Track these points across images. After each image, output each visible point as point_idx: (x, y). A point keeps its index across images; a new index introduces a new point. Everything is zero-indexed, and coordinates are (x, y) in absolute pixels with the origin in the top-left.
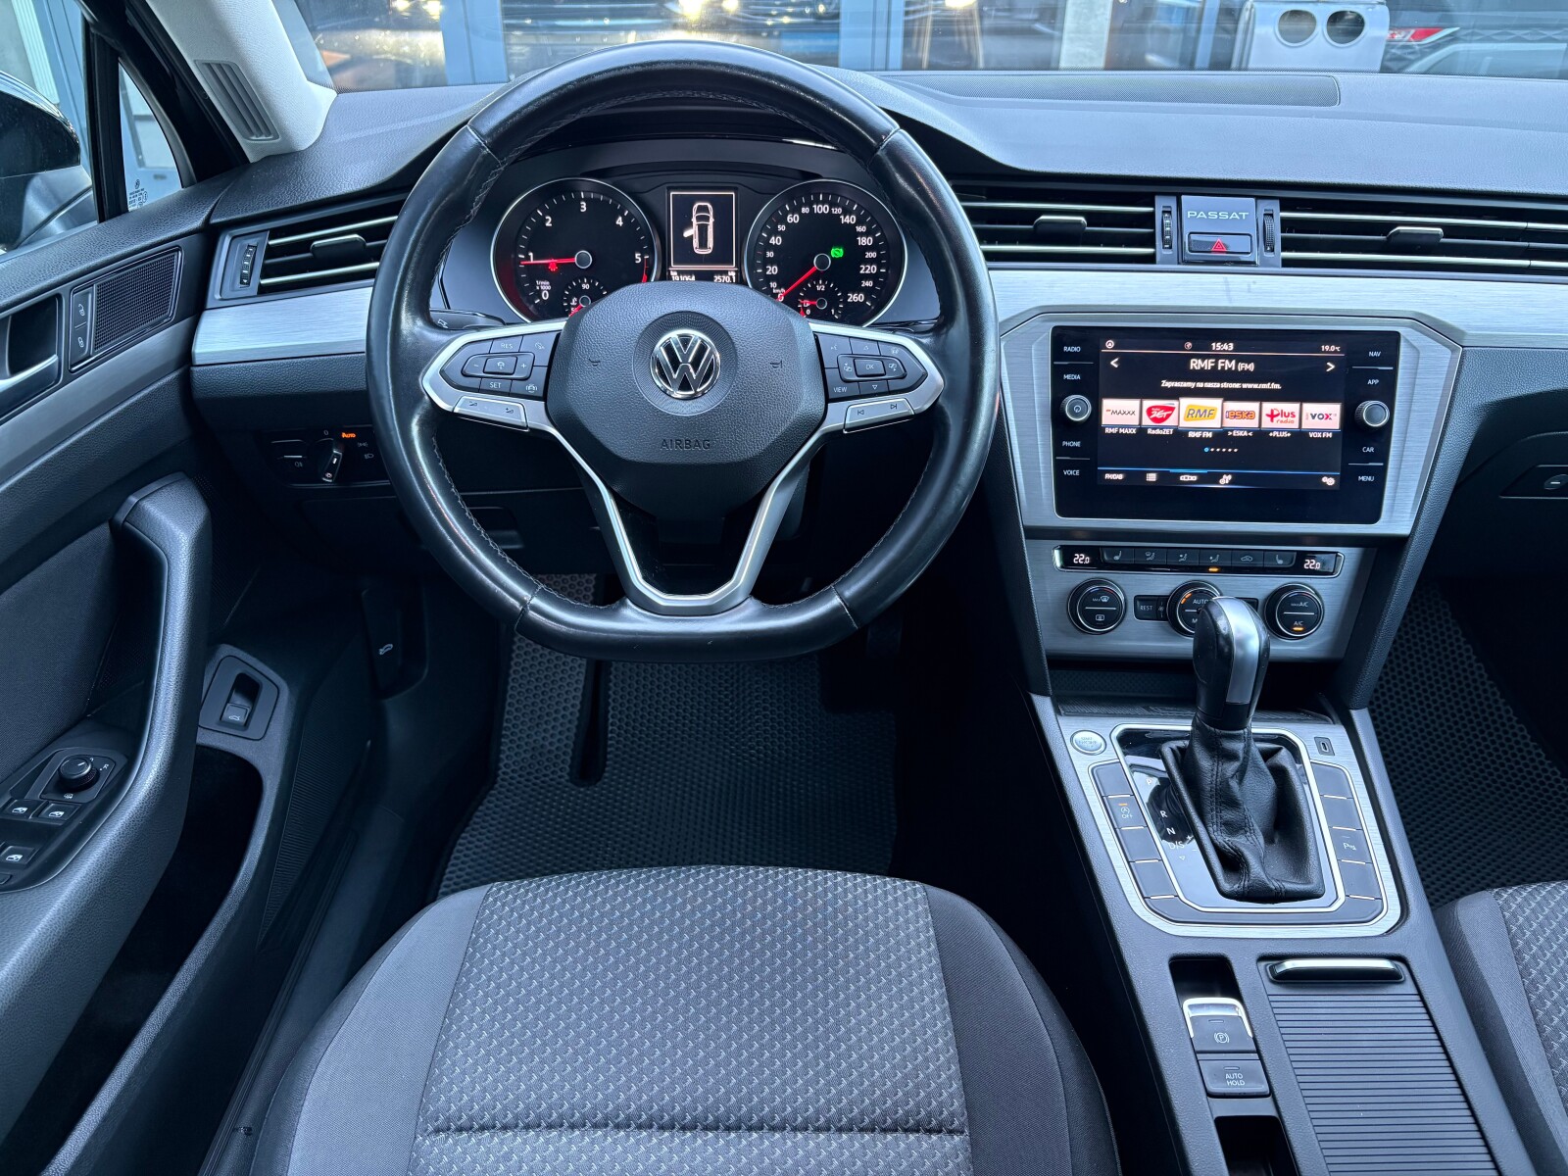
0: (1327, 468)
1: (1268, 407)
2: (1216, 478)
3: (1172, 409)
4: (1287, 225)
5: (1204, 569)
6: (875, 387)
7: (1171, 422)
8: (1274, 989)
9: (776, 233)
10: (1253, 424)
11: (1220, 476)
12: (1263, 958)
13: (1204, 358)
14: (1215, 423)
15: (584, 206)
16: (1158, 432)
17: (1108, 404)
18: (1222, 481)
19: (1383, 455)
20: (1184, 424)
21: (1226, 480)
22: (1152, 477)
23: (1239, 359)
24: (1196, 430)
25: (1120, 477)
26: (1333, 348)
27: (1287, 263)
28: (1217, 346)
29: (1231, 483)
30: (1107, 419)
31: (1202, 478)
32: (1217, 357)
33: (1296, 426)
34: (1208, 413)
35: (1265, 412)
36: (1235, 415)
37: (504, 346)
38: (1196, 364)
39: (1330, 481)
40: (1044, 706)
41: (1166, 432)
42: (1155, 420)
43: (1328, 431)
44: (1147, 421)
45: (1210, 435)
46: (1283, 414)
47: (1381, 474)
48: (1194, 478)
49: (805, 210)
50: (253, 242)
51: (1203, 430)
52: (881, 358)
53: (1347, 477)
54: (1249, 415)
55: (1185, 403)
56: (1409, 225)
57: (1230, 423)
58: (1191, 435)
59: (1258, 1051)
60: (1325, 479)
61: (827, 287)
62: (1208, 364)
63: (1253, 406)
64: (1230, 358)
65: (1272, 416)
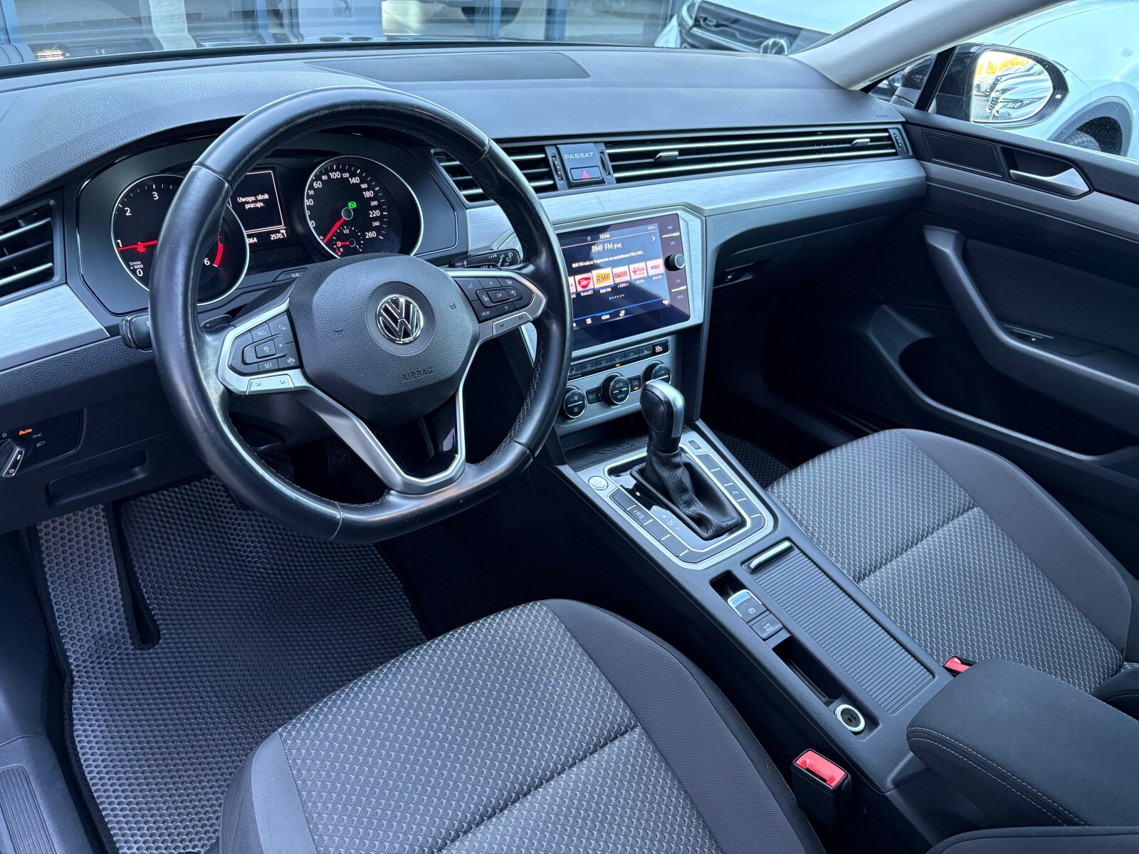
0: (664, 296)
1: (632, 267)
2: (617, 314)
3: (589, 278)
4: (613, 157)
5: (614, 366)
6: (506, 307)
7: (591, 286)
8: (755, 576)
10: (627, 278)
11: (619, 312)
12: (742, 563)
13: (598, 244)
14: (610, 282)
15: (156, 195)
16: (586, 294)
18: (621, 315)
19: (685, 283)
20: (597, 286)
21: (622, 313)
22: (589, 321)
23: (614, 242)
24: (603, 288)
26: (652, 228)
27: (619, 180)
28: (602, 236)
29: (625, 314)
31: (612, 316)
32: (604, 243)
33: (646, 275)
34: (605, 277)
35: (632, 270)
36: (619, 276)
37: (261, 333)
38: (595, 249)
39: (667, 303)
40: (566, 470)
41: (590, 293)
42: (584, 287)
43: (660, 274)
44: (580, 289)
45: (609, 290)
46: (639, 270)
47: (686, 293)
48: (608, 317)
49: (324, 177)
51: (606, 287)
52: (502, 288)
53: (673, 299)
54: (624, 274)
56: (668, 151)
57: (618, 280)
58: (602, 291)
59: (768, 610)
60: (664, 302)
61: (350, 230)
62: (601, 248)
63: (625, 268)
64: (609, 242)
65: (635, 272)
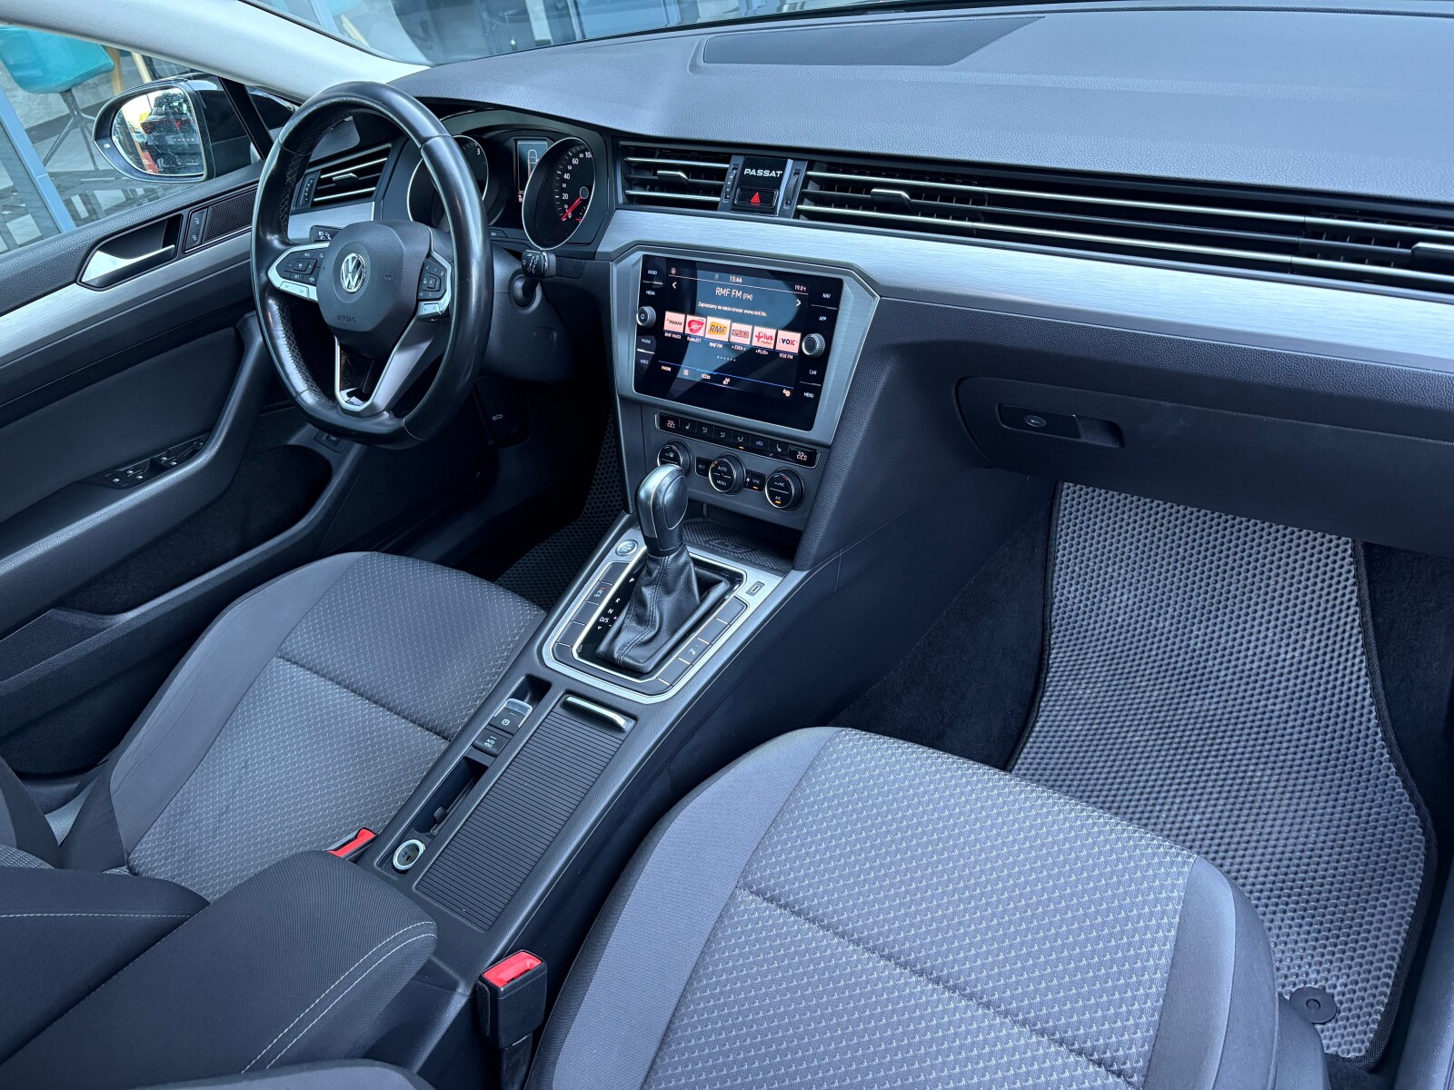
0: (787, 383)
1: (758, 329)
2: (721, 379)
3: (702, 324)
4: (806, 181)
5: (736, 446)
6: (430, 295)
9: (567, 171)
10: (746, 341)
11: (724, 378)
12: (568, 692)
13: (724, 287)
14: (724, 338)
16: (693, 339)
17: (669, 315)
19: (820, 378)
20: (708, 336)
21: (726, 381)
22: (686, 373)
23: (744, 290)
24: (713, 341)
25: (669, 369)
26: (802, 288)
27: (797, 214)
28: (733, 278)
29: (729, 384)
30: (667, 326)
31: (714, 378)
32: (732, 287)
33: (772, 346)
34: (722, 330)
35: (756, 333)
36: (739, 334)
38: (719, 291)
39: (787, 393)
41: (698, 340)
42: (692, 330)
44: (687, 331)
45: (721, 346)
46: (765, 336)
47: (818, 392)
48: (709, 377)
49: (581, 156)
50: (312, 176)
51: (717, 341)
53: (797, 393)
54: (745, 334)
55: (711, 320)
57: (734, 339)
58: (711, 344)
59: (513, 735)
60: (785, 391)
62: (725, 292)
63: (748, 328)
64: (739, 289)
65: (759, 337)
